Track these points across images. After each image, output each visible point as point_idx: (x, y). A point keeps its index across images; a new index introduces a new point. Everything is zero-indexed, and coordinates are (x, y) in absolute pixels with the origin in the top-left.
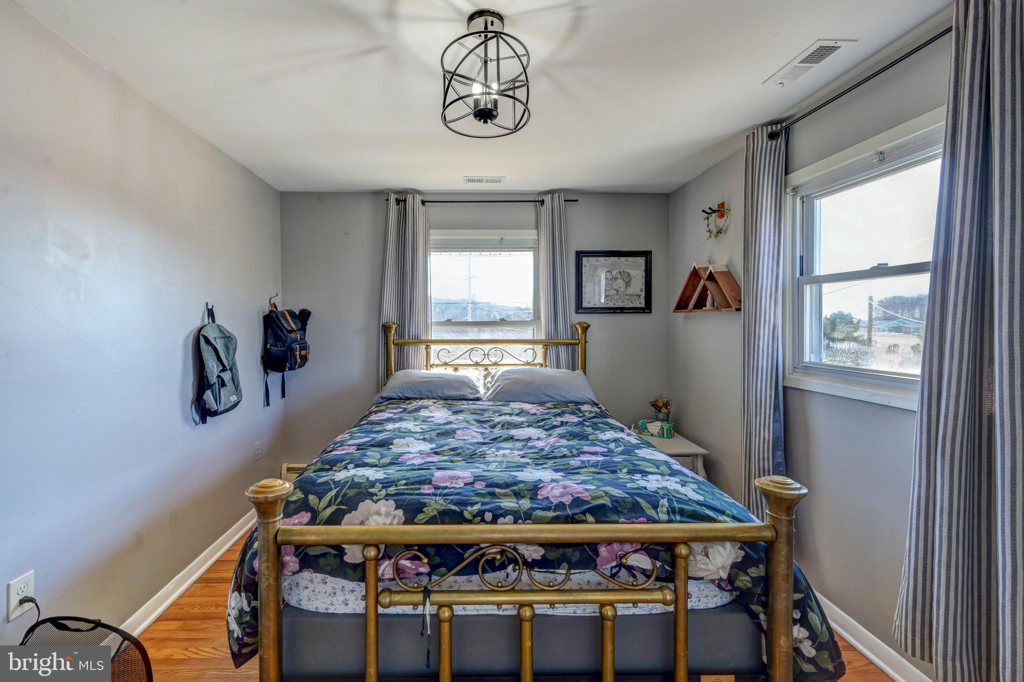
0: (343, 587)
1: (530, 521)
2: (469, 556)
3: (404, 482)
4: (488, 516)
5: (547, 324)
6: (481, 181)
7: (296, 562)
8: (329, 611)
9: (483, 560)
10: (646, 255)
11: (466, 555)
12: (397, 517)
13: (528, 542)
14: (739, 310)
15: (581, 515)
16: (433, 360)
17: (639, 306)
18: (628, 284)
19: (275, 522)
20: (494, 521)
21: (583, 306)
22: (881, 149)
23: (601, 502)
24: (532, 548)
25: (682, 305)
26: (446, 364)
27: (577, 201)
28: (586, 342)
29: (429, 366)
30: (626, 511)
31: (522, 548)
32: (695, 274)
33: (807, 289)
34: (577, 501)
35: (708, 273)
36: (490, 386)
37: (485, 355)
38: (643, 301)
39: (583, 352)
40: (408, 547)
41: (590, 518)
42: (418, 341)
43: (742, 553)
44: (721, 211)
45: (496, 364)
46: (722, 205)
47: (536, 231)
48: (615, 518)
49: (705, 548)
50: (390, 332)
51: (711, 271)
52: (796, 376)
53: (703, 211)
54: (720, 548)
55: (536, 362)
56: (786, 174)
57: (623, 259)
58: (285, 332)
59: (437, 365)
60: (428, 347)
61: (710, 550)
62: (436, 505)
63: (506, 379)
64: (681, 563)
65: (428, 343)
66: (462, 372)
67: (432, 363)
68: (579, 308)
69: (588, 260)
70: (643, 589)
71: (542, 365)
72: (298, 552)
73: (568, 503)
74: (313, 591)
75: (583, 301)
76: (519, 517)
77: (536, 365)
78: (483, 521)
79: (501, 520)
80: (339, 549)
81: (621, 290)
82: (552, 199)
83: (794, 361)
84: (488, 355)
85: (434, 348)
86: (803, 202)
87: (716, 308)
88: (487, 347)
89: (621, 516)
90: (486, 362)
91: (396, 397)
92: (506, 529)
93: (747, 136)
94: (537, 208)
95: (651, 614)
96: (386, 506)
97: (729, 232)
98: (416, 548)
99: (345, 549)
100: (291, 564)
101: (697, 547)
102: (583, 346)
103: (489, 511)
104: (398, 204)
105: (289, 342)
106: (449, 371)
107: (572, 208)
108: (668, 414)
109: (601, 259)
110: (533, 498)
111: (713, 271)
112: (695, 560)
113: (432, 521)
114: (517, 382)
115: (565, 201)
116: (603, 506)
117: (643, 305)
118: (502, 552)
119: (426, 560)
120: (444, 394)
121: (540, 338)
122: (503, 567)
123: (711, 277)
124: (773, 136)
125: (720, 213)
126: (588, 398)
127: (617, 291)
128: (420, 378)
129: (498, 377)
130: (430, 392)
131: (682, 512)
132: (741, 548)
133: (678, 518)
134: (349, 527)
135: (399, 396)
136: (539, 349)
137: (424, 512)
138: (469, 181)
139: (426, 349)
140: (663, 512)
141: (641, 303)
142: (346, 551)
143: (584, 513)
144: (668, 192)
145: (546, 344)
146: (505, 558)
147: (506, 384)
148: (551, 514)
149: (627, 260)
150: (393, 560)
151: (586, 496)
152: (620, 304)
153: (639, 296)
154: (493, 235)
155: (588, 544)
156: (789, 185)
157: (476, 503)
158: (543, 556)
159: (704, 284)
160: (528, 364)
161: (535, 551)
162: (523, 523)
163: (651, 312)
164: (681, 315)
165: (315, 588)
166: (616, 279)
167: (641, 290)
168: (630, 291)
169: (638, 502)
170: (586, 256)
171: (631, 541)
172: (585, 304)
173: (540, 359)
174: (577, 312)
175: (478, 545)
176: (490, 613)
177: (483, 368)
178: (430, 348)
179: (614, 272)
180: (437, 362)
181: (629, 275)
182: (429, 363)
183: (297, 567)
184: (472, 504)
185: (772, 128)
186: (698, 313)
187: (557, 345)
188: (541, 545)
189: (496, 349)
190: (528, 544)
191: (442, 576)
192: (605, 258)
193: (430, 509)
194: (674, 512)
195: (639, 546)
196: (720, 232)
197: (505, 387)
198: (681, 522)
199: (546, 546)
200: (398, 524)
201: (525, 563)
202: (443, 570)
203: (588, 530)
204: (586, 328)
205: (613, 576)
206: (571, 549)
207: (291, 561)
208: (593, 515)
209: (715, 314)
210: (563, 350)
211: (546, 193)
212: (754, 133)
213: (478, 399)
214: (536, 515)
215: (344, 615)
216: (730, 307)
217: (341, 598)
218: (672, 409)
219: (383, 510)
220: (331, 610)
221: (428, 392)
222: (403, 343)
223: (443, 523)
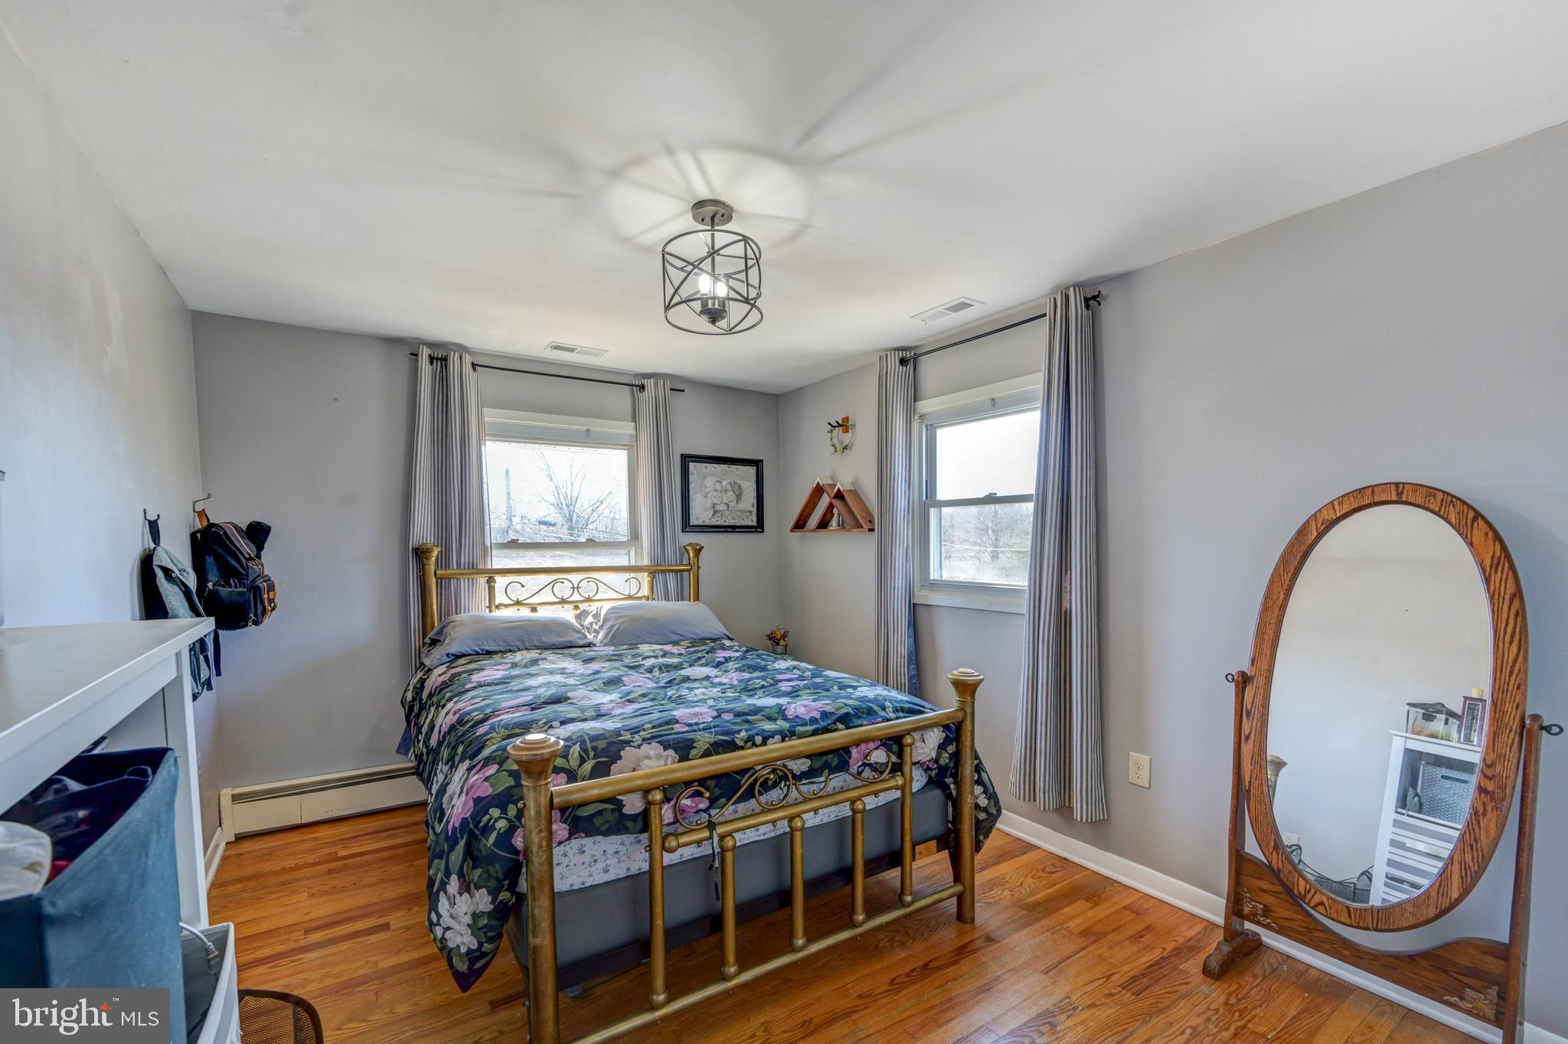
0: (605, 851)
1: (796, 737)
2: (746, 782)
3: (650, 725)
4: (758, 739)
5: (652, 545)
6: (571, 350)
7: (565, 828)
8: (586, 885)
9: (758, 785)
10: (757, 463)
11: (742, 782)
12: (670, 758)
13: (795, 757)
14: (872, 530)
15: (832, 725)
16: (500, 598)
17: (750, 524)
18: (739, 497)
19: (547, 784)
20: (764, 743)
21: (691, 524)
22: (993, 396)
23: (844, 711)
24: (799, 762)
25: (800, 525)
26: (518, 603)
27: (683, 391)
28: (698, 567)
29: (493, 608)
30: (865, 715)
31: (791, 765)
32: (819, 491)
33: (932, 510)
34: (825, 715)
35: (835, 491)
36: (597, 628)
37: (573, 588)
38: (755, 518)
39: (696, 580)
40: (688, 784)
41: (841, 726)
42: (473, 570)
43: (944, 734)
44: (844, 425)
45: (589, 600)
46: (846, 419)
47: (632, 424)
48: (859, 722)
49: (922, 735)
50: (428, 558)
51: (839, 489)
52: (924, 593)
53: (829, 424)
54: (931, 733)
55: (639, 595)
56: (915, 401)
57: (733, 467)
58: (244, 561)
59: (506, 606)
60: (490, 581)
61: (925, 737)
62: (704, 739)
63: (618, 617)
64: (907, 750)
65: (491, 575)
66: (544, 613)
67: (497, 602)
68: (687, 526)
69: (695, 466)
70: (881, 781)
71: (648, 598)
72: (564, 818)
73: (818, 717)
74: (567, 866)
75: (691, 517)
76: (785, 736)
77: (640, 598)
78: (755, 745)
79: (771, 741)
80: (614, 801)
81: (732, 504)
82: (656, 385)
83: (921, 579)
84: (578, 588)
85: (501, 581)
86: (927, 430)
87: (842, 526)
88: (575, 578)
89: (863, 720)
90: (576, 597)
91: (472, 652)
92: (775, 747)
93: (880, 357)
94: (633, 394)
95: (878, 807)
96: (653, 749)
97: (855, 448)
98: (696, 784)
99: (622, 801)
100: (560, 832)
101: (917, 735)
102: (696, 573)
103: (758, 735)
104: (431, 363)
105: (251, 578)
106: (525, 613)
107: (676, 400)
108: (786, 646)
109: (711, 466)
110: (785, 718)
111: (842, 490)
112: (916, 747)
113: (707, 754)
114: (634, 620)
115: (671, 389)
116: (847, 715)
117: (754, 523)
118: (774, 771)
119: (707, 795)
120: (542, 642)
121: (640, 564)
122: (775, 785)
123: (839, 496)
124: (903, 362)
125: (845, 428)
126: (721, 633)
127: (728, 505)
128: (502, 623)
129: (605, 615)
130: (521, 641)
131: (902, 710)
132: (943, 731)
133: (901, 714)
134: (619, 777)
135: (475, 651)
136: (645, 578)
137: (695, 747)
138: (557, 348)
139: (488, 582)
140: (890, 712)
141: (752, 521)
142: (624, 803)
143: (834, 723)
144: (779, 393)
145: (653, 573)
146: (776, 776)
147: (622, 623)
148: (810, 728)
149: (737, 469)
150: (673, 802)
151: (828, 709)
152: (730, 522)
153: (751, 512)
154: (578, 425)
155: (843, 748)
156: (917, 412)
157: (740, 731)
158: (810, 767)
159: (831, 503)
160: (630, 597)
161: (803, 764)
162: (790, 740)
163: (763, 532)
164: (797, 534)
165: (570, 861)
166: (726, 491)
167: (753, 506)
168: (742, 506)
169: (871, 707)
170: (693, 461)
171: (873, 740)
172: (693, 521)
173: (645, 591)
174: (683, 531)
175: (753, 768)
176: (752, 840)
177: (571, 606)
178: (495, 582)
179: (725, 483)
180: (507, 601)
181: (740, 487)
182: (493, 603)
183: (566, 834)
184: (739, 732)
185: (902, 354)
186: (822, 533)
187: (664, 572)
188: (808, 757)
189: (589, 580)
190: (794, 759)
191: (722, 807)
192: (715, 465)
193: (701, 743)
194: (897, 710)
195: (879, 743)
196: (845, 448)
197: (623, 627)
198: (905, 717)
199: (812, 757)
200: (673, 763)
201: (795, 777)
202: (723, 800)
203: (841, 736)
204: (698, 551)
205: (860, 773)
206: (831, 756)
207: (560, 829)
208: (842, 723)
209: (844, 535)
210: (671, 578)
211: (649, 376)
212: (887, 355)
213: (589, 645)
214: (799, 731)
215: (607, 883)
216: (862, 527)
217: (600, 865)
218: (790, 639)
219: (652, 753)
220: (590, 882)
221: (518, 641)
222: (450, 574)
223: (717, 753)
